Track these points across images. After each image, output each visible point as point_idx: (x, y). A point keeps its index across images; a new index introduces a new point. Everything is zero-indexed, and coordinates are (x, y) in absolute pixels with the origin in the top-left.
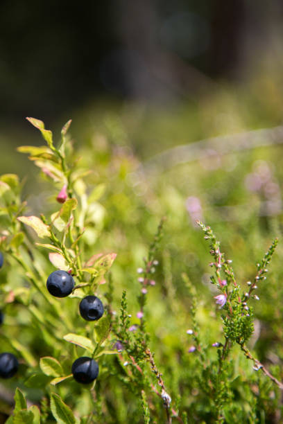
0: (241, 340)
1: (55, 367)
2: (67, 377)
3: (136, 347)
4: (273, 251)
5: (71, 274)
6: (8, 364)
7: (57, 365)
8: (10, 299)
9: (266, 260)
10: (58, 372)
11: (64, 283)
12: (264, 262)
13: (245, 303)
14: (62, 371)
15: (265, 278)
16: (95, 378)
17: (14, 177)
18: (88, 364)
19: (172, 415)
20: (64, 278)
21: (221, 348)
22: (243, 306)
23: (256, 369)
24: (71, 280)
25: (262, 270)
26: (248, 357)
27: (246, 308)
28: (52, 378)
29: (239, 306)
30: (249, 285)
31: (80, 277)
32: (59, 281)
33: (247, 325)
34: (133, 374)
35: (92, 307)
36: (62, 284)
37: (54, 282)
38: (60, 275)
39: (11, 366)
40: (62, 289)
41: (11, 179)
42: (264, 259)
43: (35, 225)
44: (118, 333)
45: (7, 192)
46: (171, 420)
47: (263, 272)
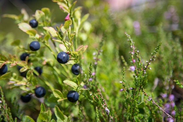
0: (142, 87)
1: (59, 94)
2: (65, 99)
3: (93, 87)
4: (159, 48)
5: (68, 54)
6: (40, 92)
7: (60, 93)
8: (44, 63)
9: (155, 51)
10: (61, 97)
11: (64, 57)
12: (154, 53)
13: (145, 71)
14: (63, 96)
15: (155, 60)
16: (77, 100)
17: (48, 9)
18: (74, 93)
19: (111, 118)
20: (64, 55)
21: (134, 90)
22: (144, 72)
23: (149, 100)
24: (67, 56)
25: (153, 56)
26: (145, 95)
27: (145, 73)
28: (58, 99)
29: (141, 72)
30: (147, 63)
31: (73, 55)
32: (62, 57)
33: (144, 80)
34: (95, 99)
35: (76, 69)
36: (63, 58)
37: (59, 57)
38: (63, 54)
39: (42, 92)
40: (63, 60)
41: (46, 10)
42: (154, 51)
43: (51, 31)
44: (84, 81)
45: (43, 16)
46: (110, 120)
47: (154, 57)
